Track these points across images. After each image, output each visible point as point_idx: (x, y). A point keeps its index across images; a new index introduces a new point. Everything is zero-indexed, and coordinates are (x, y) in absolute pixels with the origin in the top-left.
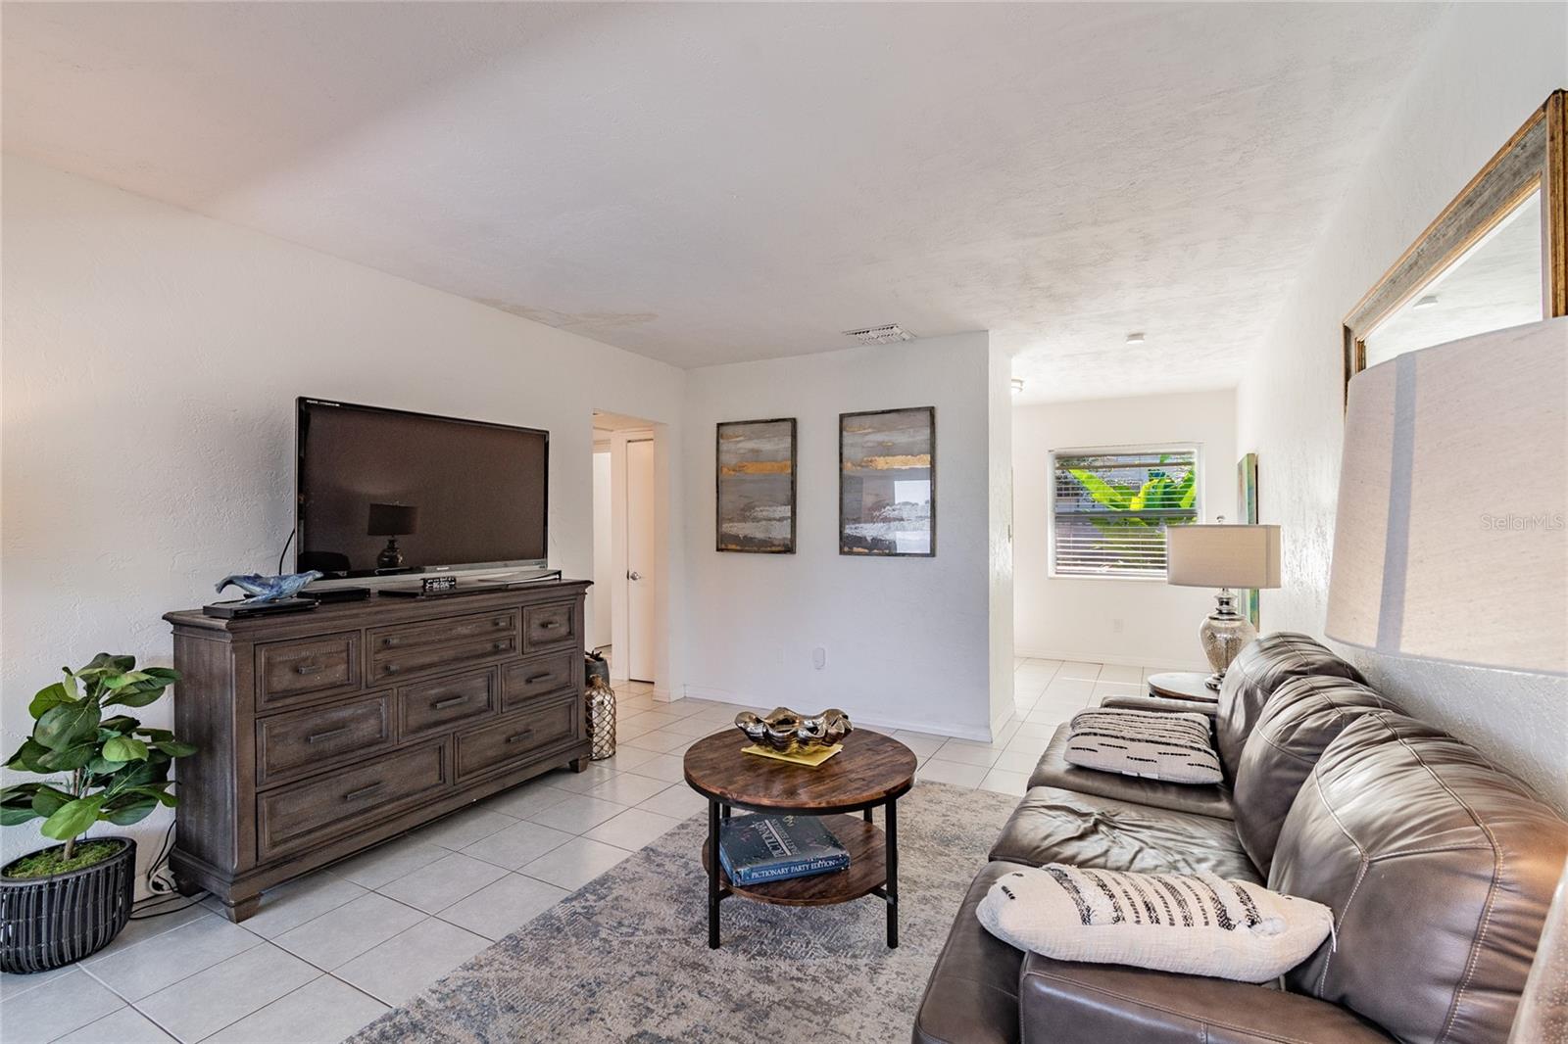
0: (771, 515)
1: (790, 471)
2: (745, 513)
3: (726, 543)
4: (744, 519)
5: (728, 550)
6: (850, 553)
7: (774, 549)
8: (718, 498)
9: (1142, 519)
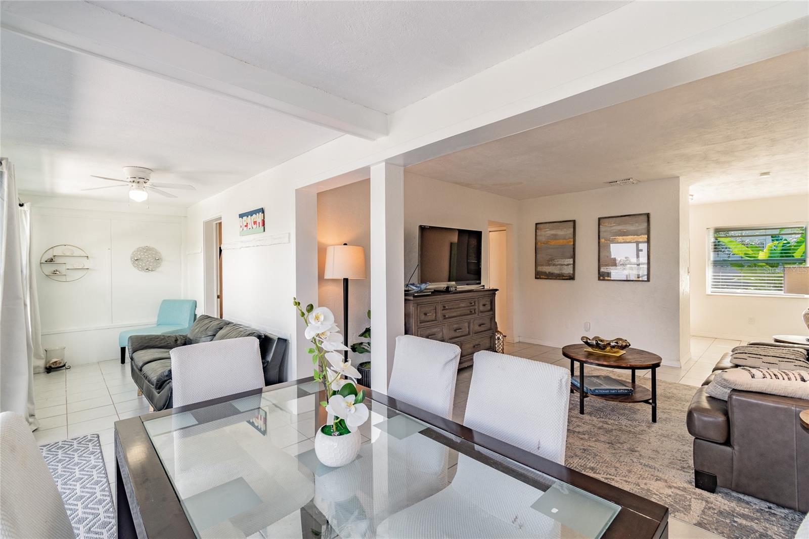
0: (562, 263)
1: (572, 243)
2: (550, 262)
3: (539, 275)
4: (549, 265)
5: (540, 278)
6: (604, 280)
7: (564, 278)
8: (536, 256)
9: (767, 264)
